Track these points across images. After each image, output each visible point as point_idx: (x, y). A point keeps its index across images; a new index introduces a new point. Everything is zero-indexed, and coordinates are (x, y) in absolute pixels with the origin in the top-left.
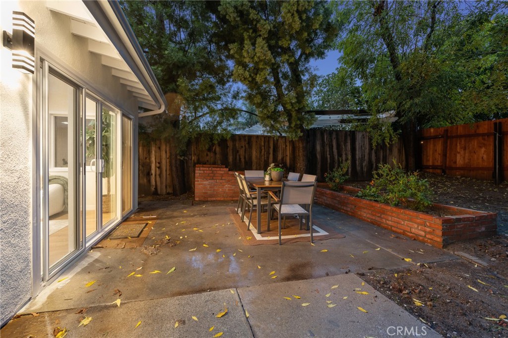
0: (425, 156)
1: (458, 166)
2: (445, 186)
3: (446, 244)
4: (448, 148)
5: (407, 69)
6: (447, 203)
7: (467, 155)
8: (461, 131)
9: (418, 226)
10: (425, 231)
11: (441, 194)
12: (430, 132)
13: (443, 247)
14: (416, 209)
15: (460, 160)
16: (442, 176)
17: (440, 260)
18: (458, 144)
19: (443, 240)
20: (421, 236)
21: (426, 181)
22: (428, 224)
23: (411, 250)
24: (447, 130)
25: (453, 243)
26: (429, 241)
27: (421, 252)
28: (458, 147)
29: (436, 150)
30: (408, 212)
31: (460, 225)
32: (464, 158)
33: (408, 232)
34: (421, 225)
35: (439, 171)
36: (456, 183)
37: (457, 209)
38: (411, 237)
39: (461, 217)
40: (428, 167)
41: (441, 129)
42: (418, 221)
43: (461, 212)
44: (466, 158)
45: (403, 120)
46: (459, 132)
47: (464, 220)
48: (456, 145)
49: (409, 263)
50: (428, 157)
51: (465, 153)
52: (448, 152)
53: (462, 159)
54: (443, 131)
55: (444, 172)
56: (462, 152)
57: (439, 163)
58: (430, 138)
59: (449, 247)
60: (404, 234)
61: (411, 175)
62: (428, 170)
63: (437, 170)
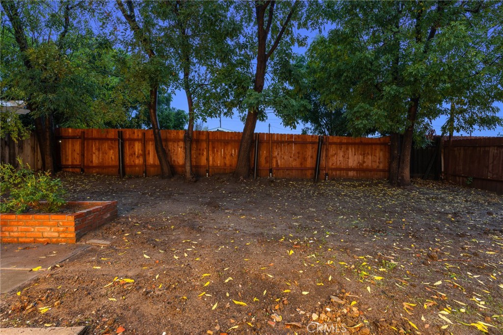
0: (64, 155)
1: (94, 165)
2: (83, 183)
3: (79, 237)
4: (85, 148)
5: (37, 58)
6: (84, 199)
7: (101, 155)
8: (95, 134)
9: (51, 229)
10: (58, 232)
11: (80, 191)
12: (68, 132)
13: (76, 241)
14: (50, 211)
15: (95, 160)
16: (80, 174)
17: (73, 254)
18: (94, 146)
19: (76, 234)
20: (54, 238)
21: (58, 181)
22: (61, 223)
23: (42, 256)
24: (84, 132)
25: (85, 234)
26: (63, 240)
27: (54, 254)
28: (94, 148)
29: (75, 150)
30: (38, 216)
31: (90, 217)
32: (99, 157)
33: (40, 238)
34: (54, 226)
35: (78, 170)
36: (93, 180)
37: (90, 203)
38: (42, 243)
39: (91, 209)
40: (67, 166)
41: (78, 130)
42: (51, 223)
43: (93, 205)
44: (100, 157)
45: (36, 115)
46: (94, 136)
47: (94, 211)
48: (92, 146)
49: (39, 272)
50: (67, 156)
51: (99, 155)
52: (85, 152)
53: (97, 159)
54: (80, 132)
55: (83, 170)
56: (97, 153)
57: (77, 162)
58: (69, 138)
59: (82, 239)
60: (35, 241)
61: (41, 175)
62: (67, 170)
63: (76, 169)
